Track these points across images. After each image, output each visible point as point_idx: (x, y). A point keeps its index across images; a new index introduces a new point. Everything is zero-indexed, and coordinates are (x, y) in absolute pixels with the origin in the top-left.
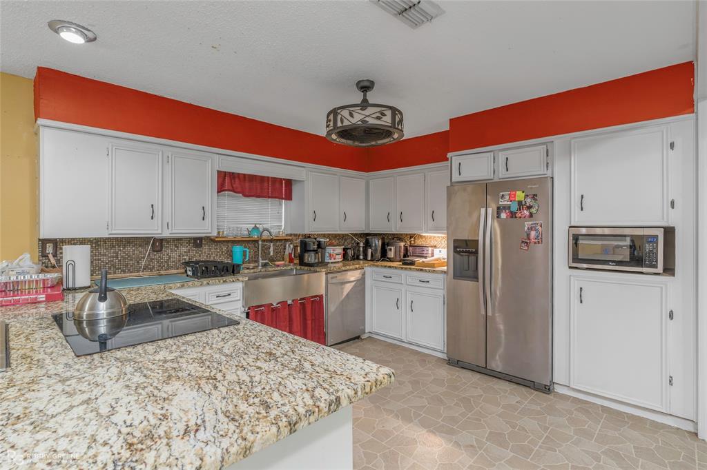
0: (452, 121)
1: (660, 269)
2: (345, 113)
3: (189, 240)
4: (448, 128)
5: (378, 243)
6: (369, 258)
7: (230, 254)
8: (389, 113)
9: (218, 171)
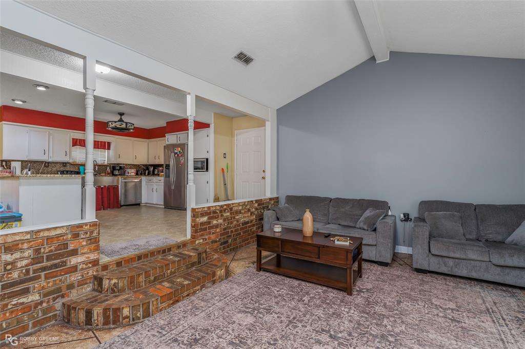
0: (167, 123)
1: (205, 170)
2: (110, 123)
3: (60, 163)
4: (165, 125)
5: (152, 169)
6: (147, 174)
7: (79, 169)
8: (125, 124)
9: (73, 139)
